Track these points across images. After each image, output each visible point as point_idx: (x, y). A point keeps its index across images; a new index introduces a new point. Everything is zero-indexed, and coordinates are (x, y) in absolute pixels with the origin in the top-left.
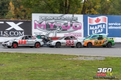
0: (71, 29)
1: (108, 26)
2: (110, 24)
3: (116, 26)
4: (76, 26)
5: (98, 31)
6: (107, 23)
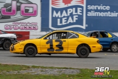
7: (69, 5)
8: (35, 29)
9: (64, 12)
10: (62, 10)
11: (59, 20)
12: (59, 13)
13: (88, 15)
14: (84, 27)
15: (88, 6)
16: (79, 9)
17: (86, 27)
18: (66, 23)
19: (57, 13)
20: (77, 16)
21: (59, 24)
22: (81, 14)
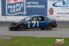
3: (34, 5)
5: (16, 10)
6: (25, 2)
7: (17, 2)
9: (14, 5)
11: (11, 10)
12: (11, 6)
13: (27, 7)
14: (25, 13)
15: (27, 2)
16: (22, 4)
17: (26, 13)
19: (10, 6)
20: (21, 8)
21: (11, 12)
22: (23, 6)
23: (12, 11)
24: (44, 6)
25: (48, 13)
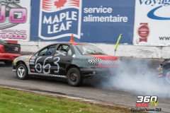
0: (7, 22)
1: (84, 15)
2: (87, 10)
3: (100, 15)
4: (16, 16)
6: (80, 8)
8: (23, 37)
9: (56, 17)
10: (53, 15)
12: (50, 18)
13: (84, 20)
14: (78, 36)
16: (73, 13)
17: (81, 36)
18: (57, 31)
19: (48, 18)
20: (71, 22)
21: (49, 32)
22: (75, 19)
23: (52, 30)
24: (125, 19)
25: (136, 37)
